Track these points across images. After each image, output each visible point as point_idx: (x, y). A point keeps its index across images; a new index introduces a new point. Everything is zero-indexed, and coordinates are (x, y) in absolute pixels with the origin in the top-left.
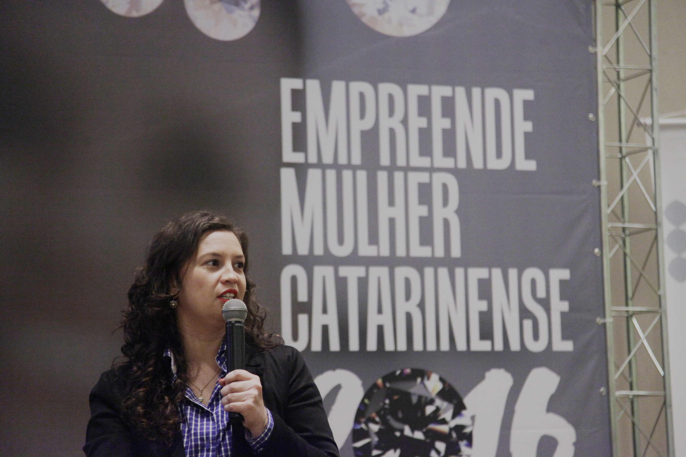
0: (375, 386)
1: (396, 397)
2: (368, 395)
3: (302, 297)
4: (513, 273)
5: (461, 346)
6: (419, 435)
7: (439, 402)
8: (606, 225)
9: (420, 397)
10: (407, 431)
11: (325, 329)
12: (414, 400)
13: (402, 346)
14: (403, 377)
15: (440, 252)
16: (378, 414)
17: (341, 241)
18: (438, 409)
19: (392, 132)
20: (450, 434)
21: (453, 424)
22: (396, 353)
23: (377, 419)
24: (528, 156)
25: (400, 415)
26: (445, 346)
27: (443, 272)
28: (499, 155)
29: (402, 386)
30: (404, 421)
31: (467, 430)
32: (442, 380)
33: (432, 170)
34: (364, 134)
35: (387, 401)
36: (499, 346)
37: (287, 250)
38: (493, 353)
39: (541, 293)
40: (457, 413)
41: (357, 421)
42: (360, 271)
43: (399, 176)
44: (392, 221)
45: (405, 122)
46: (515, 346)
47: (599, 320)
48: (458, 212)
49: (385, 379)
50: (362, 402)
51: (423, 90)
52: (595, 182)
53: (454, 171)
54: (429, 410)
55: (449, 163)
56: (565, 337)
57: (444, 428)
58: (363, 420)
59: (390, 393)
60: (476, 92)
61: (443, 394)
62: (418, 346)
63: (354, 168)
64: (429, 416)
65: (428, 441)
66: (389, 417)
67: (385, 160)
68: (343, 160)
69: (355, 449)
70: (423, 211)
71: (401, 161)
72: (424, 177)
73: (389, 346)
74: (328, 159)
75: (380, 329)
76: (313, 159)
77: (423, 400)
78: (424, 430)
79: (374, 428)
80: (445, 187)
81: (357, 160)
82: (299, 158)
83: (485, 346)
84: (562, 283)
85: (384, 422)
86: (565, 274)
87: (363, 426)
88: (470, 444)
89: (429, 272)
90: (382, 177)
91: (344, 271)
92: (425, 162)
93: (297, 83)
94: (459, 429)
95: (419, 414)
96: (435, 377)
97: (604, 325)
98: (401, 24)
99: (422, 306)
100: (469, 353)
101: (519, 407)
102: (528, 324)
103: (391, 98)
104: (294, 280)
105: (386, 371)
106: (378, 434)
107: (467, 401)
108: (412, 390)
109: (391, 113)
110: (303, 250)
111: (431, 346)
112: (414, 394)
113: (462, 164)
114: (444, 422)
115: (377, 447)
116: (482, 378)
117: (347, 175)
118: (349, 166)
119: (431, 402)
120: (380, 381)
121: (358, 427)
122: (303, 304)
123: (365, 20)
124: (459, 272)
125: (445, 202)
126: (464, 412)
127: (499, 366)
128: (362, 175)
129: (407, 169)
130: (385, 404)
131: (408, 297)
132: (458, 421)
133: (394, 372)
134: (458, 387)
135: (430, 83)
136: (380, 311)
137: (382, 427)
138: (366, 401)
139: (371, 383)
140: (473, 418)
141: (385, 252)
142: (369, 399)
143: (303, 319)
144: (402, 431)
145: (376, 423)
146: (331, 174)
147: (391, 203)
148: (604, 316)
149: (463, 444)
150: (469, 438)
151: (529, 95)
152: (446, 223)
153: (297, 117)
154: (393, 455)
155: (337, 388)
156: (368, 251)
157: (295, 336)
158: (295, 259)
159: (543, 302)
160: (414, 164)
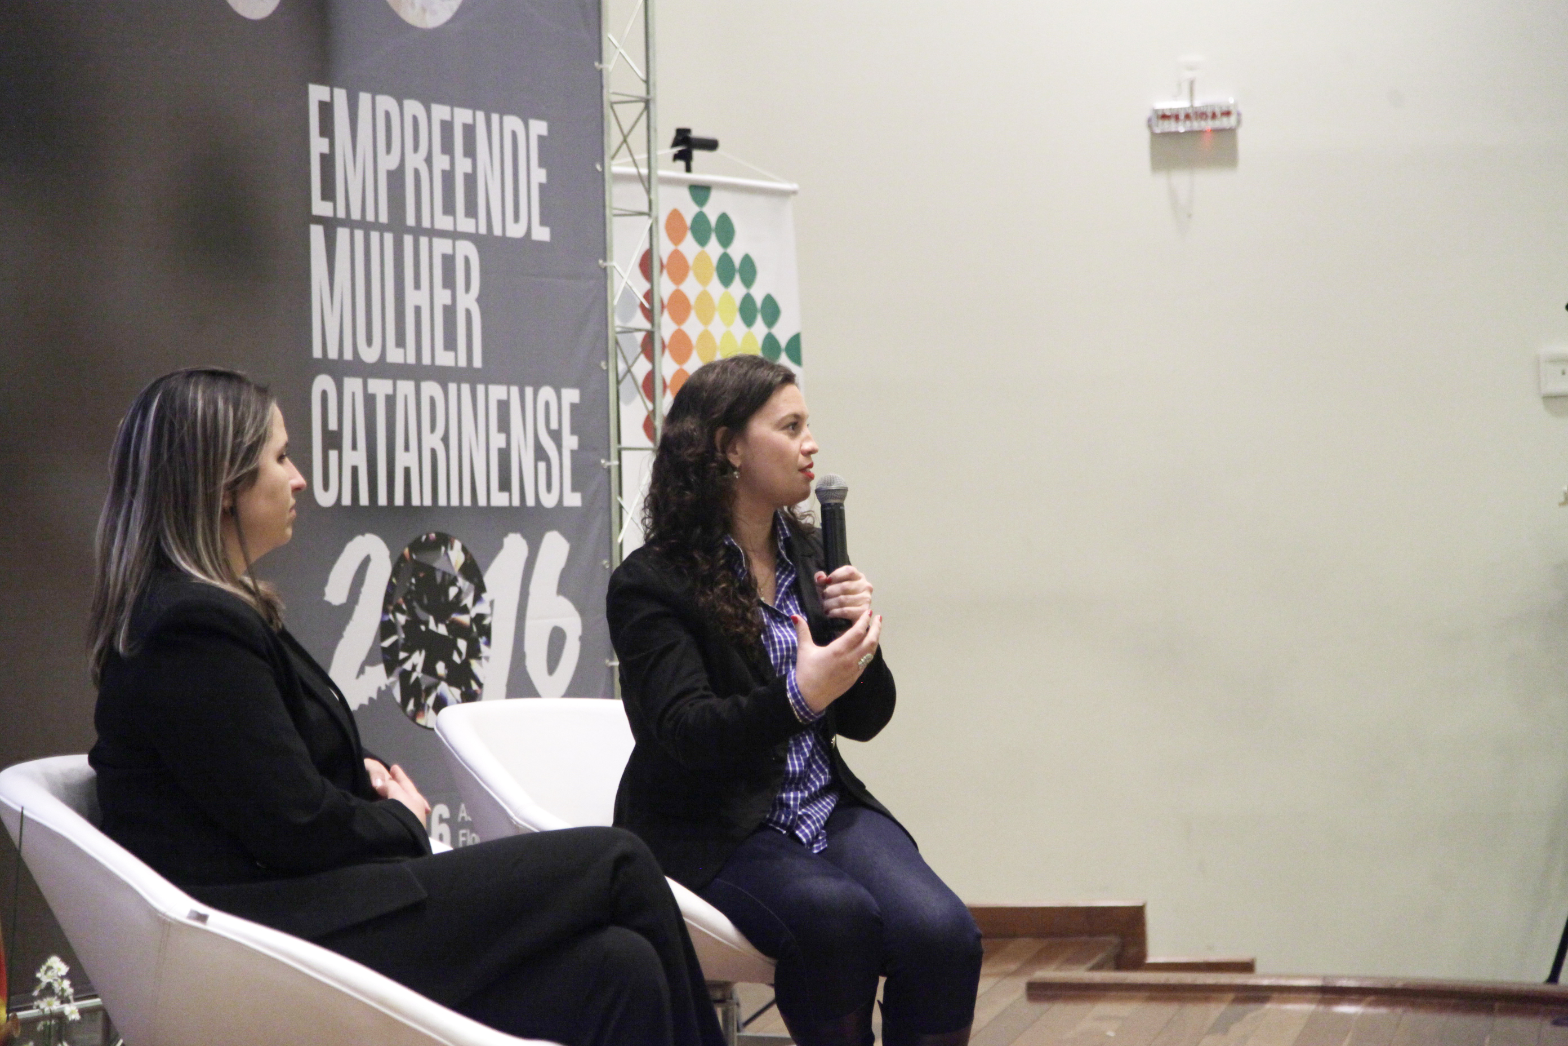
0: (402, 558)
1: (422, 575)
2: (396, 571)
3: (333, 426)
4: (529, 391)
5: (482, 502)
6: (442, 630)
7: (461, 582)
8: (611, 327)
9: (444, 574)
10: (432, 624)
11: (355, 473)
12: (439, 578)
13: (428, 502)
14: (429, 546)
15: (462, 360)
16: (405, 599)
17: (369, 339)
18: (460, 592)
19: (417, 176)
20: (471, 627)
21: (473, 612)
22: (422, 508)
23: (404, 607)
24: (542, 221)
25: (426, 601)
26: (467, 502)
27: (466, 390)
28: (517, 217)
29: (426, 558)
30: (429, 610)
31: (486, 622)
32: (464, 549)
33: (455, 235)
34: (390, 174)
35: (413, 581)
36: (516, 499)
37: (317, 353)
38: (509, 510)
39: (554, 423)
40: (477, 599)
41: (385, 611)
42: (388, 386)
43: (424, 244)
44: (418, 313)
45: (429, 160)
46: (530, 500)
47: (604, 463)
48: (479, 300)
49: (411, 548)
50: (390, 583)
51: (445, 112)
52: (602, 263)
53: (476, 239)
54: (453, 591)
55: (471, 225)
56: (574, 489)
57: (466, 620)
58: (391, 608)
59: (416, 569)
60: (495, 117)
61: (465, 571)
62: (442, 502)
63: (381, 229)
64: (452, 600)
65: (451, 637)
66: (415, 604)
67: (410, 218)
68: (370, 215)
69: (384, 649)
70: (447, 297)
71: (426, 221)
72: (448, 246)
73: (416, 502)
74: (356, 213)
75: (407, 474)
76: (341, 212)
77: (447, 577)
78: (448, 622)
79: (402, 619)
80: (467, 263)
81: (384, 218)
82: (328, 210)
83: (504, 499)
84: (573, 408)
85: (411, 612)
86: (575, 396)
87: (391, 617)
88: (489, 641)
89: (452, 389)
90: (408, 240)
91: (372, 386)
92: (448, 223)
93: (325, 93)
94: (479, 619)
95: (443, 599)
96: (457, 545)
97: (609, 469)
99: (445, 439)
100: (489, 509)
101: (533, 588)
102: (542, 468)
103: (416, 123)
104: (324, 397)
105: (411, 538)
106: (405, 628)
107: (487, 579)
108: (437, 565)
109: (416, 146)
110: (333, 354)
111: (455, 502)
112: (439, 570)
113: (483, 230)
114: (465, 610)
115: (404, 648)
116: (499, 547)
117: (375, 236)
118: (377, 226)
119: (454, 581)
120: (406, 551)
121: (386, 618)
122: (333, 432)
124: (481, 390)
126: (484, 596)
127: (515, 529)
128: (389, 237)
129: (432, 233)
130: (411, 584)
131: (433, 427)
132: (479, 609)
133: (420, 537)
134: (479, 562)
135: (453, 102)
136: (407, 447)
137: (409, 619)
138: (394, 580)
139: (398, 554)
140: (492, 603)
141: (411, 357)
142: (397, 579)
143: (333, 455)
144: (426, 623)
145: (403, 612)
146: (359, 234)
147: (417, 284)
148: (609, 458)
149: (482, 640)
150: (488, 634)
151: (543, 128)
152: (469, 316)
153: (325, 145)
154: (418, 658)
155: (366, 561)
156: (395, 356)
157: (326, 486)
158: (326, 366)
159: (556, 436)
160: (438, 226)
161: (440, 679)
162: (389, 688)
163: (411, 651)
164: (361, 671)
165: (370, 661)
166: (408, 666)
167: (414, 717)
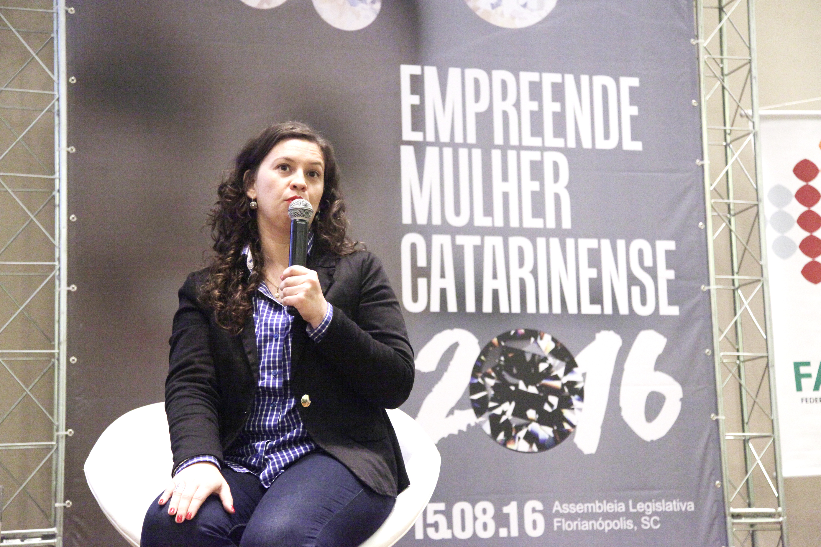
0: (491, 344)
1: (510, 355)
2: (484, 352)
3: (422, 262)
4: (621, 244)
5: (572, 309)
6: (533, 390)
7: (551, 360)
8: (709, 202)
9: (534, 355)
10: (522, 386)
11: (443, 293)
12: (528, 357)
13: (516, 309)
14: (517, 337)
15: (551, 224)
16: (494, 369)
17: (457, 213)
18: (550, 366)
19: (505, 115)
20: (562, 390)
21: (565, 380)
22: (510, 315)
23: (493, 374)
24: (634, 138)
25: (515, 371)
26: (557, 309)
27: (555, 242)
28: (607, 136)
29: (516, 345)
30: (518, 376)
31: (579, 386)
32: (554, 340)
33: (543, 149)
34: (479, 116)
35: (502, 358)
36: (608, 310)
37: (406, 219)
38: (602, 316)
39: (648, 262)
40: (568, 370)
41: (474, 375)
42: (476, 240)
43: (512, 155)
44: (506, 196)
45: (517, 105)
46: (624, 310)
47: (704, 288)
48: (568, 187)
49: (500, 338)
50: (479, 359)
51: (534, 76)
52: (698, 162)
53: (565, 151)
54: (542, 367)
55: (559, 143)
56: (671, 302)
57: (557, 384)
58: (480, 375)
59: (505, 351)
60: (585, 79)
61: (555, 353)
62: (531, 309)
63: (470, 147)
64: (542, 372)
65: (542, 395)
66: (504, 373)
67: (499, 139)
68: (459, 139)
69: (473, 401)
70: (535, 186)
71: (514, 141)
72: (536, 156)
73: (504, 309)
74: (445, 138)
75: (495, 294)
76: (430, 138)
77: (537, 357)
78: (538, 385)
79: (490, 382)
80: (556, 165)
81: (472, 139)
82: (418, 136)
83: (596, 310)
84: (668, 253)
85: (499, 376)
86: (671, 245)
87: (480, 380)
88: (581, 398)
89: (541, 242)
90: (496, 155)
91: (460, 240)
92: (537, 142)
93: (416, 70)
94: (571, 384)
95: (533, 370)
96: (547, 338)
97: (709, 292)
98: (513, 18)
99: (534, 272)
100: (580, 316)
101: (628, 365)
102: (636, 290)
103: (504, 84)
104: (413, 247)
105: (501, 332)
106: (494, 387)
107: (578, 359)
108: (526, 349)
109: (504, 97)
110: (422, 220)
111: (544, 309)
112: (528, 352)
113: (572, 144)
114: (556, 378)
115: (493, 400)
116: (592, 339)
117: (463, 153)
118: (465, 145)
119: (545, 360)
120: (495, 340)
121: (475, 381)
122: (422, 268)
123: (479, 13)
124: (570, 242)
125: (556, 179)
126: (575, 369)
127: (608, 329)
128: (477, 153)
129: (520, 148)
130: (500, 360)
131: (521, 264)
132: (570, 377)
133: (510, 332)
134: (570, 347)
135: (541, 71)
136: (495, 277)
137: (498, 382)
138: (483, 358)
139: (486, 342)
140: (584, 375)
141: (499, 222)
142: (485, 356)
143: (422, 282)
144: (517, 386)
145: (492, 378)
146: (448, 152)
147: (505, 178)
148: (709, 284)
149: (574, 399)
150: (581, 393)
151: (635, 82)
152: (557, 197)
153: (416, 100)
154: (509, 407)
155: (455, 346)
156: (481, 221)
157: (415, 298)
158: (414, 228)
159: (652, 272)
160: (525, 143)
161: (531, 421)
162: (479, 426)
163: (501, 403)
164: (451, 412)
165: (460, 406)
166: (498, 411)
167: (504, 444)
